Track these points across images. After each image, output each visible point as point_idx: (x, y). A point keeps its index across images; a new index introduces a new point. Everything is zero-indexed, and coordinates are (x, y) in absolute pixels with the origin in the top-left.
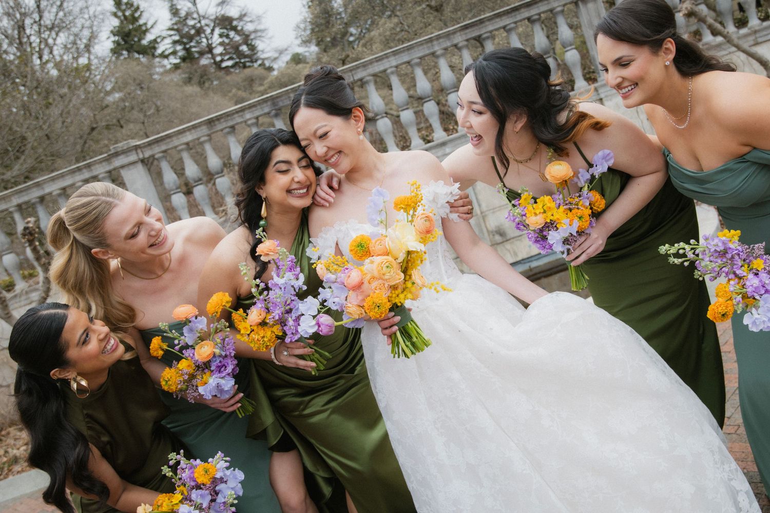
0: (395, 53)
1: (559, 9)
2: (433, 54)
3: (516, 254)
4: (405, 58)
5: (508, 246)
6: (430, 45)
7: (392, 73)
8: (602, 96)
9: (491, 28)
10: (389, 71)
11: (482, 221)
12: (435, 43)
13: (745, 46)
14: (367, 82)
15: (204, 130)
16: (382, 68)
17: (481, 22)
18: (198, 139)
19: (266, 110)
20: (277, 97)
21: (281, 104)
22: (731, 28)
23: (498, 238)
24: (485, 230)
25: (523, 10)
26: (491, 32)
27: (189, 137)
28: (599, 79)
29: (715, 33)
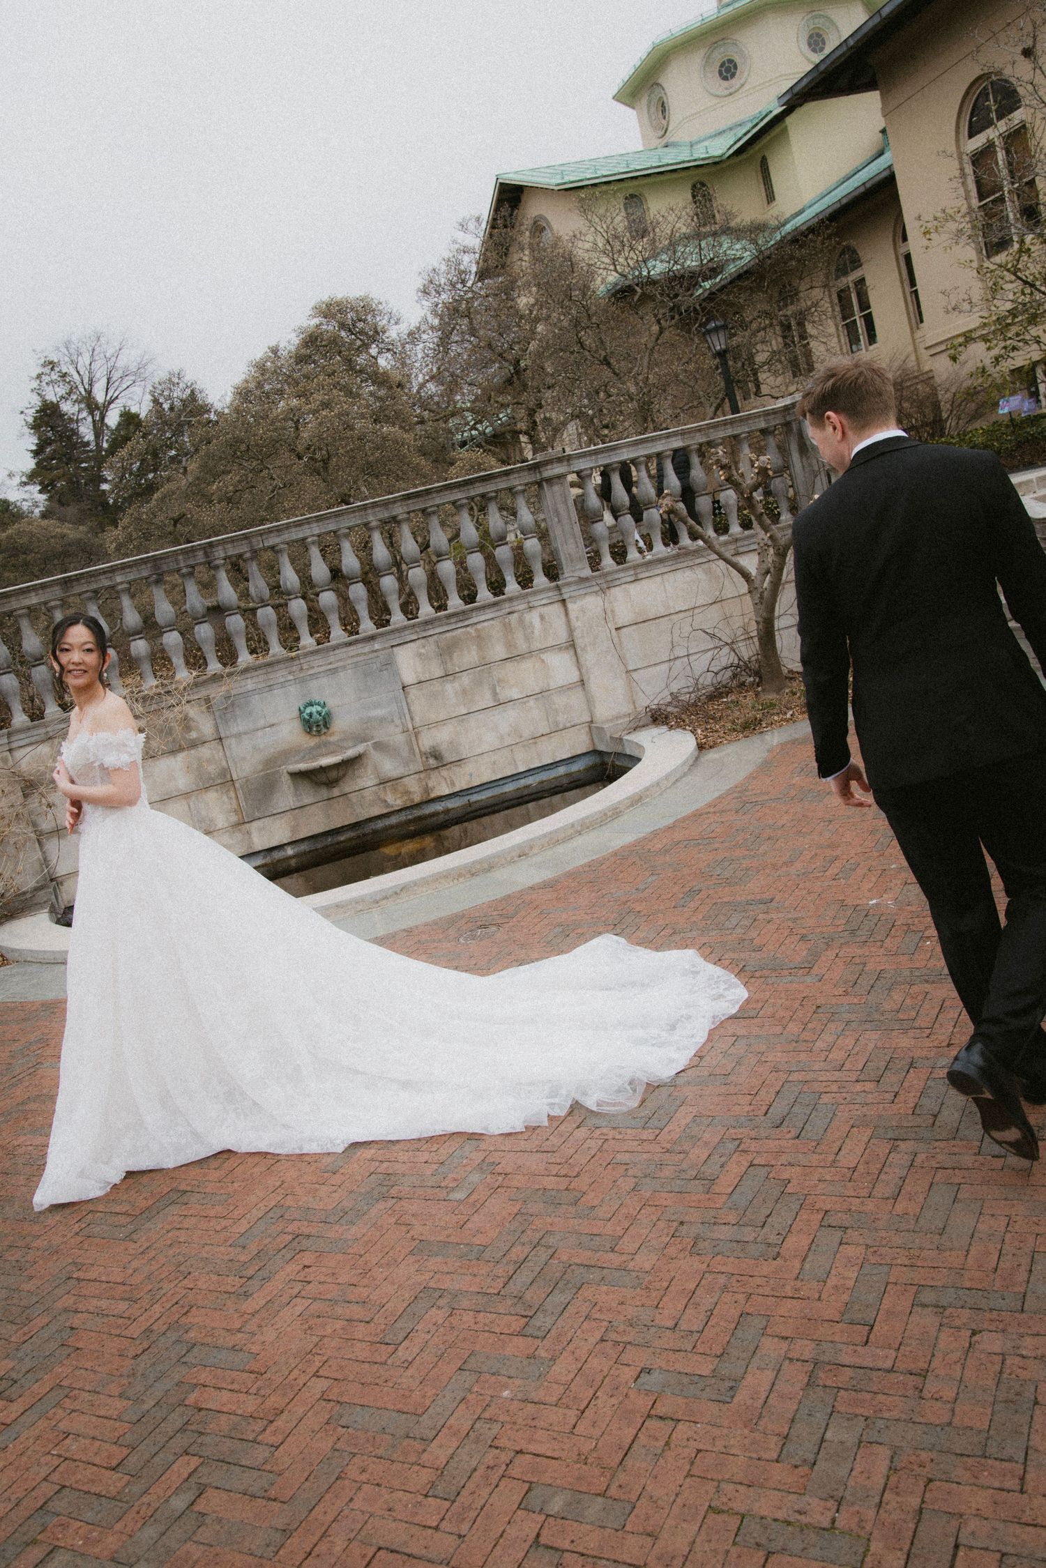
0: (319, 519)
1: (520, 488)
2: (366, 525)
3: (453, 784)
4: (332, 526)
5: (444, 772)
6: (363, 513)
7: (313, 543)
8: (565, 596)
9: (438, 501)
10: (309, 540)
11: (413, 739)
12: (369, 511)
13: (728, 555)
14: (280, 551)
15: (57, 592)
16: (301, 536)
17: (428, 492)
18: (45, 603)
19: (145, 574)
20: (161, 559)
21: (165, 568)
22: (711, 533)
23: (432, 762)
24: (417, 751)
25: (477, 484)
26: (438, 506)
27: (33, 600)
28: (561, 577)
29: (694, 536)
